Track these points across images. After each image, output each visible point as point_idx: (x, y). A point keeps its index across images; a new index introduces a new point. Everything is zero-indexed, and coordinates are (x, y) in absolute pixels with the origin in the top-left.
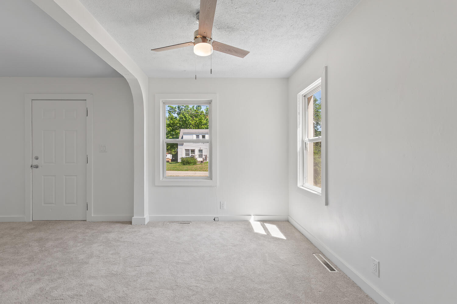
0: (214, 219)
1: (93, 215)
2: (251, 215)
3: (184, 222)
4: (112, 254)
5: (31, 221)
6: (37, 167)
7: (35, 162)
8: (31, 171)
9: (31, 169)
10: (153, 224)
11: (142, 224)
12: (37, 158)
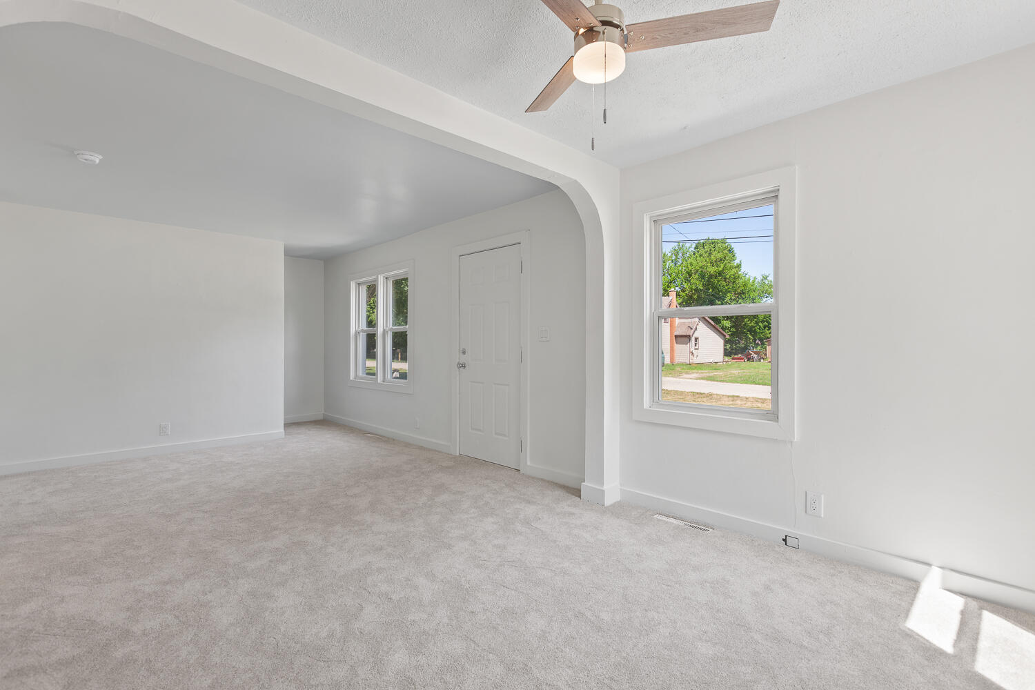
0: (785, 540)
1: (530, 464)
2: (929, 565)
3: (696, 523)
4: (494, 546)
5: (458, 454)
6: (464, 366)
7: (463, 359)
8: (458, 373)
9: (458, 369)
10: (619, 510)
11: (597, 503)
12: (464, 352)
